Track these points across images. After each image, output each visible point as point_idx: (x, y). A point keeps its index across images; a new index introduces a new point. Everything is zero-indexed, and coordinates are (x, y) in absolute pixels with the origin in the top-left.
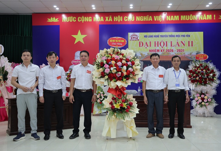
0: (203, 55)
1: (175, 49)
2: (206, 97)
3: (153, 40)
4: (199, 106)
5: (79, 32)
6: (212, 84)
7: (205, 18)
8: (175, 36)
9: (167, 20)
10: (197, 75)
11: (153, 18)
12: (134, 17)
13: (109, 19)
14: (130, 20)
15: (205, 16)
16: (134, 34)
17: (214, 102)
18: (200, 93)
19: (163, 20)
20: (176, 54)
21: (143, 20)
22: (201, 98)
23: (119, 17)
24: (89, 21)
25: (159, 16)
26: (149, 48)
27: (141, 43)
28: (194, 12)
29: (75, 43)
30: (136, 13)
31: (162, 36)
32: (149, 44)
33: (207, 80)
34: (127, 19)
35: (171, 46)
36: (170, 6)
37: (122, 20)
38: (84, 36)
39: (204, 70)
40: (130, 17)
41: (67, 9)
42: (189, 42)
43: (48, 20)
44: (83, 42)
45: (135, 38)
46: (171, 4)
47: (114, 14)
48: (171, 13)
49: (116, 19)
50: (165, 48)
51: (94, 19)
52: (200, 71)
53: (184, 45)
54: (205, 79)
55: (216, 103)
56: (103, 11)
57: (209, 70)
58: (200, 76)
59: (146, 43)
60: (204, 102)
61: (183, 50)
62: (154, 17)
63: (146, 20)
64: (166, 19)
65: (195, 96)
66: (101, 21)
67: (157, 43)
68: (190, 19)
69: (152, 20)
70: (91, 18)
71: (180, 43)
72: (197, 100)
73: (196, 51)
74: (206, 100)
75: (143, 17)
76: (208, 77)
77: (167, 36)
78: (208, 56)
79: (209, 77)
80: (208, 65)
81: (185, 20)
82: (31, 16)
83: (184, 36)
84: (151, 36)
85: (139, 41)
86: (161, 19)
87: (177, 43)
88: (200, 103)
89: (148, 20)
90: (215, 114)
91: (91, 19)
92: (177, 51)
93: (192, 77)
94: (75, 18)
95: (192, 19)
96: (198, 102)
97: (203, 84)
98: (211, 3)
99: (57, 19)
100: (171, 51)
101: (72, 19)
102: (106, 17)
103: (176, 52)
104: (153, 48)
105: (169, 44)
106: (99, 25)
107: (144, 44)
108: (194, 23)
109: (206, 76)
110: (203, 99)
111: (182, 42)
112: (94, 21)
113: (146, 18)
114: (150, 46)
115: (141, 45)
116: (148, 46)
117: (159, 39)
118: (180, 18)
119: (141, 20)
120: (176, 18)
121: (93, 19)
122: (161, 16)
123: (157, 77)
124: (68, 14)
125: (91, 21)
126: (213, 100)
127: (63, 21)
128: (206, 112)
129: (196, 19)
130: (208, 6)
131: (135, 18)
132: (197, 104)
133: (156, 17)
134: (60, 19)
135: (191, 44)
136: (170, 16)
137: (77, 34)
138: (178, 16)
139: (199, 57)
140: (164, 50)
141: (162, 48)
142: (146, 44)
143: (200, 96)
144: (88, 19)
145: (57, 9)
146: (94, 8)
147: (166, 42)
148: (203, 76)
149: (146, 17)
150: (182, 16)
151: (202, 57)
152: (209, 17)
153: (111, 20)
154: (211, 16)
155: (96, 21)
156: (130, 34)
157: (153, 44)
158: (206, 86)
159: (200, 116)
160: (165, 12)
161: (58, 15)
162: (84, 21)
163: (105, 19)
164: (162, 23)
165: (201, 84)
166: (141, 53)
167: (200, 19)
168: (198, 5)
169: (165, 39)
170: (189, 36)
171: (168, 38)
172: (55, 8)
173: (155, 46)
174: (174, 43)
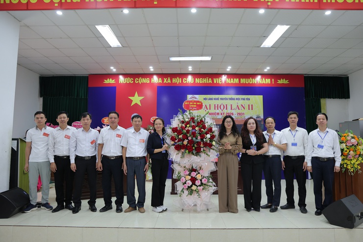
1: (235, 112)
3: (213, 102)
5: (136, 93)
7: (264, 82)
8: (235, 99)
9: (227, 82)
11: (213, 81)
12: (193, 79)
13: (167, 81)
14: (189, 82)
15: (264, 79)
16: (193, 96)
19: (223, 82)
20: (236, 117)
21: (202, 82)
23: (178, 78)
25: (219, 78)
28: (253, 76)
29: (132, 105)
30: (196, 75)
31: (222, 99)
32: (208, 107)
34: (186, 80)
35: (231, 109)
36: (229, 69)
37: (181, 82)
38: (142, 98)
41: (124, 70)
42: (249, 105)
43: (105, 81)
44: (139, 104)
46: (230, 67)
47: (173, 76)
48: (230, 75)
49: (174, 80)
50: (225, 111)
51: (152, 80)
53: (244, 108)
56: (161, 72)
59: (206, 106)
61: (243, 114)
62: (214, 79)
66: (159, 82)
67: (216, 106)
68: (250, 83)
69: (211, 82)
71: (240, 107)
73: (257, 114)
75: (202, 79)
77: (227, 99)
81: (245, 83)
82: (88, 77)
83: (244, 99)
84: (211, 99)
87: (238, 106)
89: (207, 82)
94: (133, 79)
95: (252, 83)
98: (268, 68)
99: (114, 80)
101: (129, 80)
102: (164, 79)
103: (236, 115)
105: (229, 107)
106: (157, 86)
108: (253, 86)
111: (242, 105)
112: (152, 82)
113: (206, 80)
114: (210, 109)
116: (207, 109)
117: (219, 102)
118: (240, 81)
119: (200, 82)
120: (236, 81)
121: (150, 80)
122: (221, 79)
124: (126, 75)
125: (149, 82)
127: (120, 82)
129: (255, 83)
130: (266, 70)
131: (195, 80)
133: (216, 79)
134: (117, 80)
135: (251, 107)
136: (229, 79)
137: (134, 96)
138: (238, 79)
140: (224, 114)
141: (222, 111)
144: (146, 81)
145: (114, 70)
146: (152, 69)
147: (226, 105)
150: (241, 79)
152: (268, 81)
153: (169, 81)
154: (269, 80)
155: (154, 82)
156: (189, 96)
157: (212, 107)
160: (225, 74)
161: (115, 76)
164: (222, 86)
167: (259, 83)
168: (257, 69)
169: (225, 102)
170: (249, 99)
171: (228, 101)
172: (112, 69)
173: (215, 109)
174: (234, 106)
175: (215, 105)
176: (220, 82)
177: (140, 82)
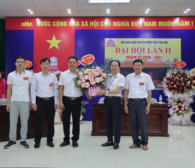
0: (181, 62)
1: (152, 55)
2: (183, 106)
3: (130, 46)
4: (176, 114)
5: (54, 37)
6: (189, 92)
7: (182, 24)
8: (153, 42)
9: (145, 26)
10: (175, 83)
11: (130, 24)
12: (110, 22)
13: (85, 24)
14: (107, 26)
15: (182, 22)
16: (111, 40)
17: (191, 111)
18: (178, 101)
19: (141, 25)
20: (153, 60)
21: (120, 26)
22: (178, 106)
23: (95, 21)
24: (65, 25)
25: (136, 21)
26: (126, 55)
27: (118, 49)
28: (172, 18)
29: (49, 49)
30: (113, 18)
31: (139, 42)
32: (126, 51)
33: (185, 88)
34: (104, 24)
35: (149, 52)
36: (147, 12)
37: (98, 25)
38: (60, 41)
39: (182, 78)
40: (107, 23)
41: (42, 13)
42: (167, 48)
43: (22, 24)
44: (57, 47)
45: (112, 44)
46: (148, 10)
47: (90, 19)
48: (148, 18)
49: (92, 24)
50: (142, 54)
51: (70, 24)
52: (178, 78)
53: (162, 52)
54: (183, 87)
55: (193, 111)
56: (78, 16)
57: (186, 77)
58: (178, 84)
59: (123, 49)
60: (181, 110)
61: (160, 57)
62: (132, 22)
63: (123, 26)
64: (143, 24)
65: (173, 104)
66: (77, 26)
67: (134, 49)
68: (168, 25)
69: (129, 26)
70: (66, 22)
71: (157, 50)
72: (174, 108)
73: (174, 58)
74: (183, 109)
75: (119, 22)
76: (185, 84)
77: (144, 42)
78: (185, 64)
79: (187, 85)
80: (186, 73)
81: (163, 26)
82: (4, 20)
83: (161, 42)
84: (128, 42)
85: (116, 47)
86: (138, 25)
87: (155, 49)
88: (177, 111)
89: (125, 26)
90: (192, 123)
91: (66, 24)
92: (155, 58)
93: (170, 85)
94: (50, 23)
95: (170, 25)
96: (175, 111)
97: (180, 92)
98: (189, 10)
99: (32, 23)
100: (149, 58)
101: (47, 24)
102: (82, 22)
103: (153, 59)
104: (130, 54)
105: (146, 50)
106: (75, 30)
107: (121, 50)
108: (171, 29)
109: (183, 83)
110: (180, 107)
111: (159, 48)
112: (70, 25)
113: (123, 24)
114: (127, 52)
115: (118, 51)
116: (124, 52)
117: (136, 46)
118: (157, 24)
119: (118, 26)
120: (154, 24)
121: (68, 24)
122: (138, 22)
123: (138, 85)
124: (43, 18)
125: (66, 25)
126: (190, 108)
127: (37, 26)
128: (183, 120)
129: (174, 25)
130: (185, 12)
131: (112, 24)
132: (174, 112)
133: (134, 22)
134: (35, 23)
135: (168, 51)
136: (147, 22)
137: (51, 39)
138: (156, 22)
139: (177, 64)
140: (141, 57)
141: (139, 54)
142: (123, 51)
143: (177, 104)
144: (63, 24)
145: (31, 12)
146: (69, 12)
147: (144, 48)
148: (181, 84)
149: (123, 22)
150: (159, 22)
151: (179, 65)
152: (187, 23)
153: (87, 24)
154: (188, 22)
155: (71, 25)
156: (107, 40)
157: (130, 50)
158: (184, 94)
159: (177, 125)
160: (142, 17)
161: (32, 19)
162: (59, 25)
163: (80, 24)
164: (140, 29)
165: (178, 91)
166: (118, 59)
167: (177, 25)
168: (176, 11)
169: (142, 46)
170: (167, 42)
171: (146, 44)
172: (29, 12)
173: (132, 52)
174: (152, 50)
175: (132, 48)
176: (137, 25)
177: (58, 26)
